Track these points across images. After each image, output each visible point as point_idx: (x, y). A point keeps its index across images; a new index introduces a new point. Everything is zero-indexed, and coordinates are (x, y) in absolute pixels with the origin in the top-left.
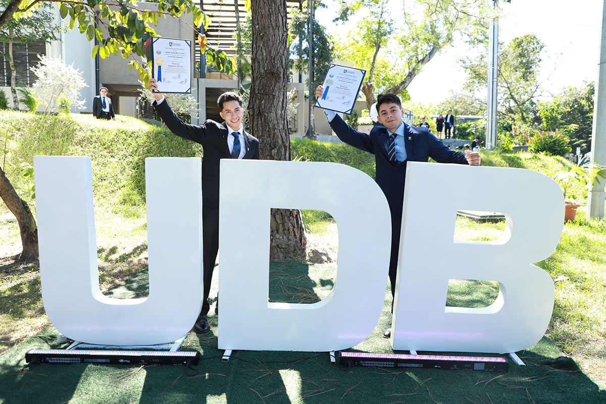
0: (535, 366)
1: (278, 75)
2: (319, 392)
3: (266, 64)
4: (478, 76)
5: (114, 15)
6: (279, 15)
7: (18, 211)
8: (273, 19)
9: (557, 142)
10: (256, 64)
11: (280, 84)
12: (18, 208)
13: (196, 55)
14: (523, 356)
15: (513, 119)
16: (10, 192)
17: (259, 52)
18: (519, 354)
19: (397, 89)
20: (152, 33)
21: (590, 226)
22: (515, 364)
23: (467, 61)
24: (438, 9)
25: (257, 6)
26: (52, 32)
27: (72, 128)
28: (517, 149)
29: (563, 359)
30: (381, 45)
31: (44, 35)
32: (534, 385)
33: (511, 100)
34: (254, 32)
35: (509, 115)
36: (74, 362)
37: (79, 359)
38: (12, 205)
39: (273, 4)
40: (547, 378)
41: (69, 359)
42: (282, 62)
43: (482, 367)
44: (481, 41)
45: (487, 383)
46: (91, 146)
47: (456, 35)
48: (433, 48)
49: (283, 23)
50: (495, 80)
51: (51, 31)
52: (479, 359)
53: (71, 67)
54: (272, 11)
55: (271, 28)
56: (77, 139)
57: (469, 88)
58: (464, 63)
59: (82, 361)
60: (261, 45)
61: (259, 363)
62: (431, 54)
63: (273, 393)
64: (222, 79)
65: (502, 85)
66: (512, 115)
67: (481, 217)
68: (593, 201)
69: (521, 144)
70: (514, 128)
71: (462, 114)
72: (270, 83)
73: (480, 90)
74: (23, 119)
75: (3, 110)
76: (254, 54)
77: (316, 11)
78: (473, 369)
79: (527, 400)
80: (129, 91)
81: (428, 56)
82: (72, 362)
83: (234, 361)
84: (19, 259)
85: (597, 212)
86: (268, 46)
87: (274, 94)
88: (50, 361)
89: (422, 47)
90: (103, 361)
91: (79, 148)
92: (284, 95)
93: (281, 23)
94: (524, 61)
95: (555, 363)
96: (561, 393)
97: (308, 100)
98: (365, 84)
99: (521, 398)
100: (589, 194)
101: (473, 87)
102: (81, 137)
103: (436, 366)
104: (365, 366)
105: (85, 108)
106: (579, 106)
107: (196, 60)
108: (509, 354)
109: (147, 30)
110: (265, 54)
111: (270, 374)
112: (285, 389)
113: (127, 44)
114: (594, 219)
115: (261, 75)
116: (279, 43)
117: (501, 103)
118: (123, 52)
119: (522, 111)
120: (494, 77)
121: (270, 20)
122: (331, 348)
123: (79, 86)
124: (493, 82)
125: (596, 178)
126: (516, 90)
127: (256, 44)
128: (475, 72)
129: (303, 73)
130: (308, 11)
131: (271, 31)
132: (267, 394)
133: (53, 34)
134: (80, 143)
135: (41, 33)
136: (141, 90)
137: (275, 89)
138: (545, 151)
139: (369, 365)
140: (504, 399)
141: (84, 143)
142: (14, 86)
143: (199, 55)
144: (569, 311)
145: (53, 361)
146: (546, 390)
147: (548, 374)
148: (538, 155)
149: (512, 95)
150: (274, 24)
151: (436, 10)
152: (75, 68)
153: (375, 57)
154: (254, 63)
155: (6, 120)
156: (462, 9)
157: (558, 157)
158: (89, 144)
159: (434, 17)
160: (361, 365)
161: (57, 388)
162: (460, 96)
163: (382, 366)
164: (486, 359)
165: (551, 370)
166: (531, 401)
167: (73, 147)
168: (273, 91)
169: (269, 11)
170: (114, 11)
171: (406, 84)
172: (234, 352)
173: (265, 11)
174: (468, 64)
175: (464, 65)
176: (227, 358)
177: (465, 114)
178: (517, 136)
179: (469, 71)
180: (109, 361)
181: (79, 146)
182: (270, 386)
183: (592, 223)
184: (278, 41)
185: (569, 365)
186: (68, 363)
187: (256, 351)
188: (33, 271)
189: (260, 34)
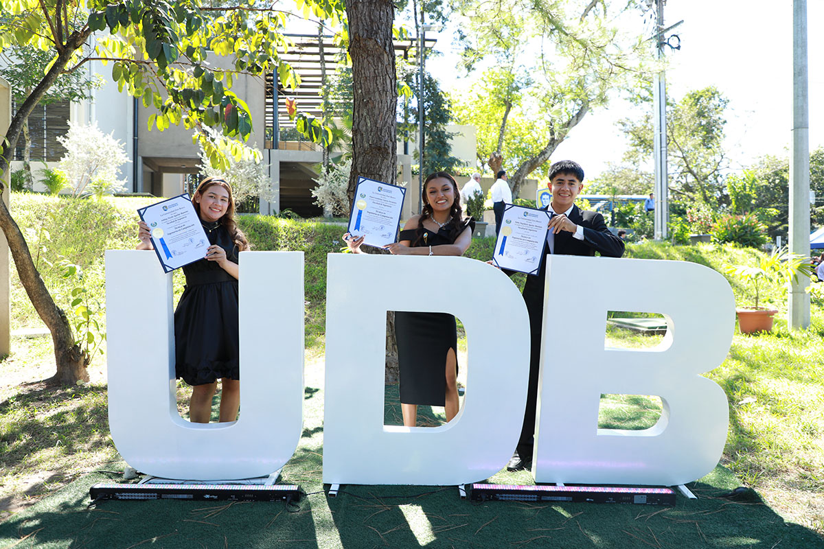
0: (709, 499)
1: (386, 150)
2: (448, 528)
3: (370, 137)
4: (644, 143)
5: (173, 73)
6: (387, 77)
7: (54, 322)
8: (380, 82)
9: (749, 229)
10: (359, 137)
11: (388, 162)
12: (53, 318)
13: (267, 118)
14: (695, 488)
15: (692, 199)
16: (44, 297)
17: (362, 122)
18: (690, 486)
19: (535, 162)
20: (232, 97)
21: (791, 338)
22: (685, 497)
23: (628, 123)
24: (586, 62)
25: (360, 66)
26: (81, 90)
27: (109, 215)
28: (696, 239)
29: (742, 489)
30: (512, 103)
31: (70, 93)
32: (706, 519)
33: (689, 174)
34: (356, 97)
35: (686, 193)
36: (149, 498)
37: (156, 494)
38: (46, 314)
39: (380, 65)
40: (722, 512)
41: (143, 494)
42: (391, 134)
43: (644, 500)
44: (645, 99)
45: (649, 517)
46: (135, 239)
47: (610, 94)
48: (582, 108)
49: (391, 86)
50: (664, 149)
51: (79, 88)
52: (639, 491)
53: (110, 137)
54: (378, 73)
55: (377, 93)
56: (116, 229)
57: (631, 159)
58: (623, 125)
59: (160, 497)
60: (365, 114)
61: (373, 498)
62: (579, 115)
63: (394, 530)
64: (302, 151)
65: (675, 154)
66: (691, 194)
67: (649, 328)
68: (795, 305)
69: (701, 233)
70: (689, 212)
71: (623, 193)
72: (376, 160)
73: (646, 160)
74: (46, 204)
75: (19, 193)
76: (356, 124)
77: (426, 60)
78: (633, 503)
79: (696, 534)
80: (176, 166)
81: (575, 118)
82: (146, 498)
83: (344, 496)
84: (53, 383)
85: (800, 320)
86: (373, 115)
87: (380, 173)
88: (120, 498)
89: (567, 106)
90: (185, 496)
91: (119, 242)
92: (393, 174)
93: (389, 87)
94: (704, 123)
95: (731, 495)
96: (738, 527)
97: (417, 177)
98: (493, 156)
99: (688, 531)
100: (789, 297)
101: (637, 157)
102: (122, 227)
103: (588, 499)
104: (502, 500)
105: (126, 189)
106: (781, 181)
107: (267, 125)
108: (677, 486)
109: (227, 93)
110: (369, 125)
111: (389, 510)
112: (409, 525)
113: (193, 110)
114: (798, 329)
115: (365, 150)
116: (387, 111)
117: (675, 179)
118: (187, 121)
119: (703, 189)
120: (663, 146)
121: (376, 83)
122: (460, 480)
123: (119, 162)
124: (661, 151)
125: (795, 276)
126: (694, 161)
127: (358, 112)
128: (640, 138)
129: (409, 140)
130: (417, 61)
131: (377, 97)
132: (386, 531)
133: (82, 92)
134: (119, 235)
135: (66, 91)
136: (200, 166)
137: (383, 167)
138: (733, 242)
139: (507, 499)
140: (669, 533)
141: (126, 235)
142: (27, 160)
143: (272, 118)
144: (754, 438)
145: (123, 498)
146: (719, 525)
147: (724, 507)
148: (724, 247)
149: (689, 168)
150: (380, 89)
151: (584, 64)
152: (115, 138)
153: (504, 119)
154: (356, 136)
155: (23, 205)
156: (617, 61)
157: (750, 249)
158: (132, 237)
159: (582, 72)
160: (497, 500)
161: (135, 525)
162: (620, 170)
163: (523, 499)
164: (648, 491)
165: (728, 502)
166: (701, 535)
167: (111, 241)
168: (380, 170)
169: (375, 72)
170: (173, 68)
171: (547, 155)
172: (341, 486)
173: (369, 73)
174: (628, 128)
175: (623, 128)
176: (335, 493)
177: (627, 194)
178: (694, 222)
179: (631, 136)
180: (191, 496)
181: (119, 239)
182: (389, 522)
183: (794, 334)
184: (386, 109)
185: (749, 497)
186: (141, 500)
187: (369, 485)
188: (75, 398)
189: (363, 100)
